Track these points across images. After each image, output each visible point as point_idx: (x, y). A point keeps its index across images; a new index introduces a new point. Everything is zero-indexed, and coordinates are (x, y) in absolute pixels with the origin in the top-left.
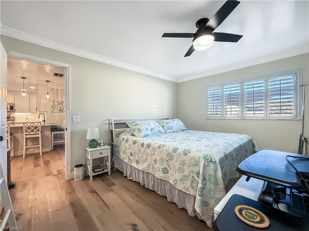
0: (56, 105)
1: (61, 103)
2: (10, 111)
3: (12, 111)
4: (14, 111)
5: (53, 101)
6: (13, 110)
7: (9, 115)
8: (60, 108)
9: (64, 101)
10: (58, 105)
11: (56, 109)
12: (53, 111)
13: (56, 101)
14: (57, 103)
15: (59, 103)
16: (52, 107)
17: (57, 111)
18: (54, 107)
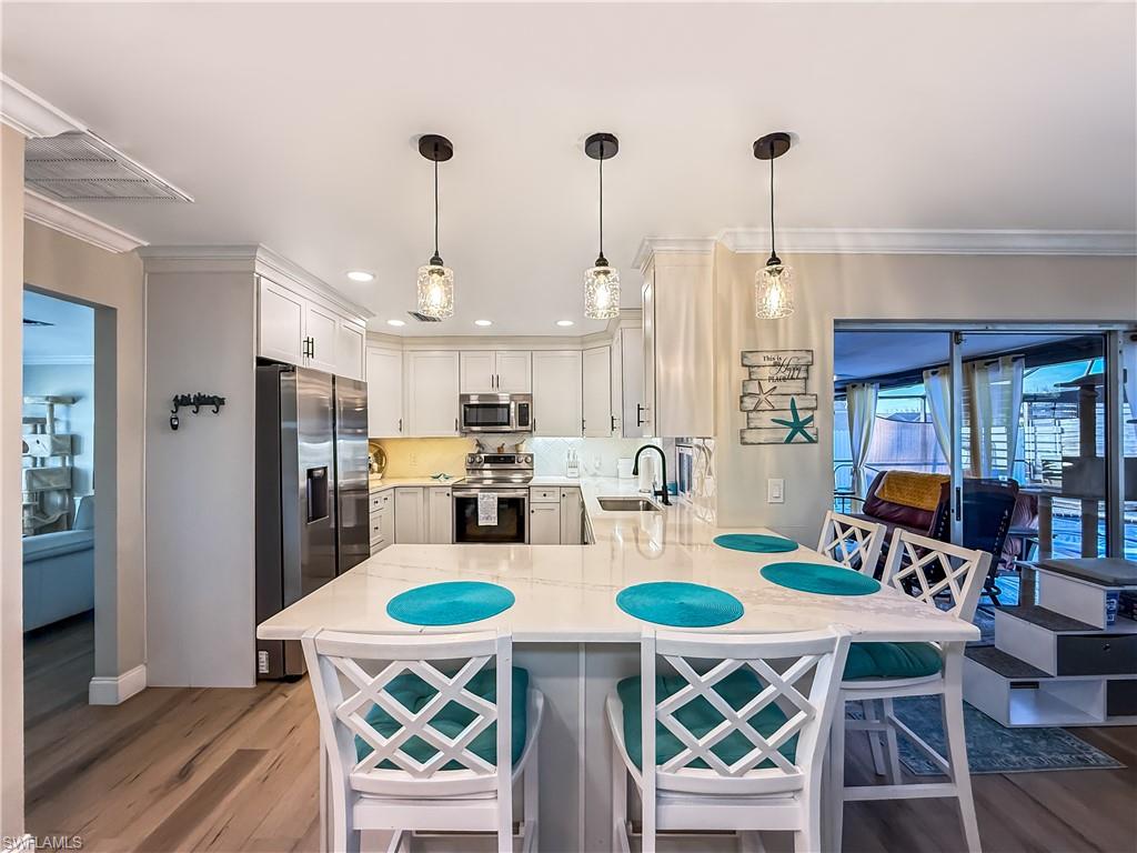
0: (767, 386)
1: (797, 368)
2: (519, 428)
3: (524, 428)
4: (529, 428)
5: (743, 355)
6: (527, 424)
7: (517, 445)
8: (794, 409)
9: (815, 346)
10: (783, 387)
11: (765, 419)
12: (750, 436)
13: (765, 354)
14: (774, 370)
15: (783, 369)
16: (742, 402)
17: (774, 436)
18: (752, 400)
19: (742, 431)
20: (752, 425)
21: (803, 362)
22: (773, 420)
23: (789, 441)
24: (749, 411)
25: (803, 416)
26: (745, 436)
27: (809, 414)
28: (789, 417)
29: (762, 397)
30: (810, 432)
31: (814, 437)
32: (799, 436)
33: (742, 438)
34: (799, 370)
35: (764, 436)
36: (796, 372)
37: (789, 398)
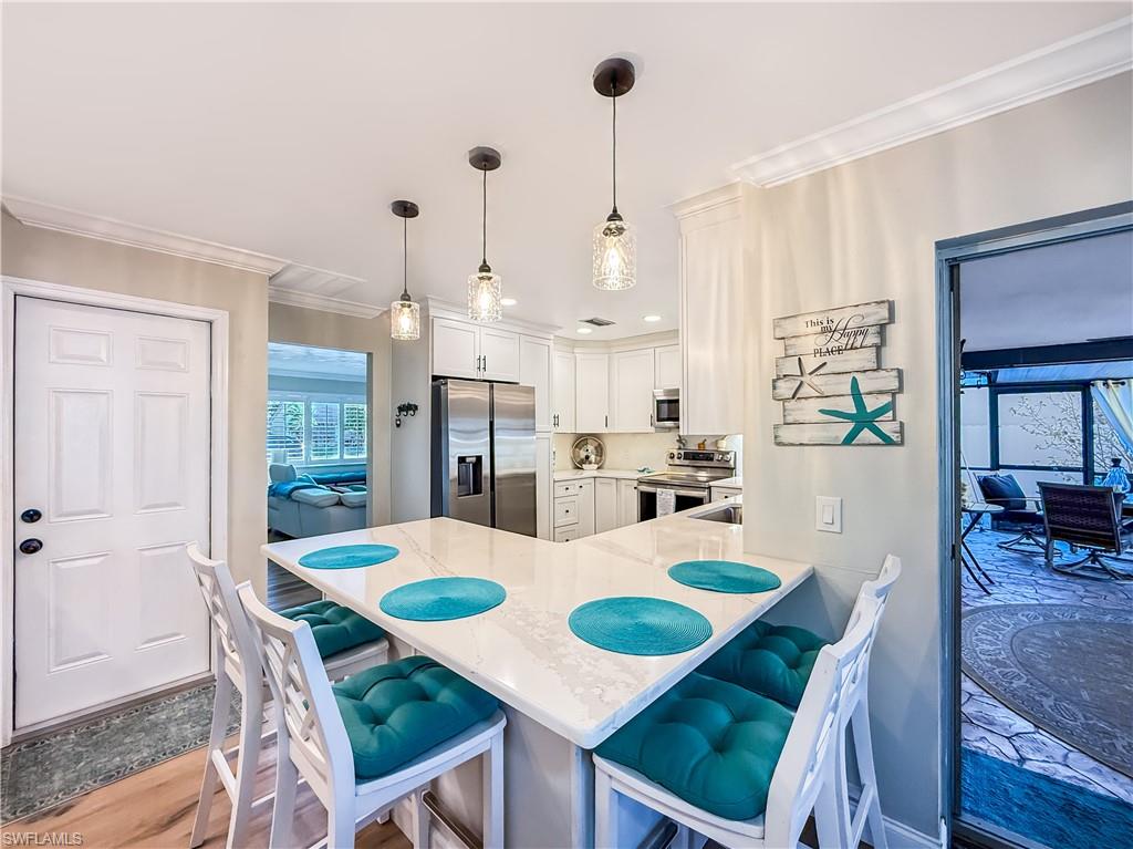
0: (812, 364)
1: (861, 331)
5: (776, 324)
8: (856, 395)
9: (896, 292)
10: (835, 362)
11: (810, 410)
12: (788, 434)
13: (809, 318)
14: (822, 340)
15: (837, 336)
16: (774, 388)
17: (825, 434)
18: (789, 384)
19: (776, 427)
20: (790, 419)
21: (871, 320)
22: (821, 411)
23: (848, 441)
24: (785, 400)
25: (871, 404)
26: (780, 433)
27: (887, 399)
28: (848, 406)
29: (806, 379)
30: (887, 428)
31: (895, 437)
32: (866, 435)
33: (776, 437)
34: (865, 334)
35: (807, 434)
36: (860, 338)
37: (849, 378)
